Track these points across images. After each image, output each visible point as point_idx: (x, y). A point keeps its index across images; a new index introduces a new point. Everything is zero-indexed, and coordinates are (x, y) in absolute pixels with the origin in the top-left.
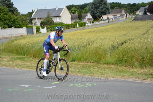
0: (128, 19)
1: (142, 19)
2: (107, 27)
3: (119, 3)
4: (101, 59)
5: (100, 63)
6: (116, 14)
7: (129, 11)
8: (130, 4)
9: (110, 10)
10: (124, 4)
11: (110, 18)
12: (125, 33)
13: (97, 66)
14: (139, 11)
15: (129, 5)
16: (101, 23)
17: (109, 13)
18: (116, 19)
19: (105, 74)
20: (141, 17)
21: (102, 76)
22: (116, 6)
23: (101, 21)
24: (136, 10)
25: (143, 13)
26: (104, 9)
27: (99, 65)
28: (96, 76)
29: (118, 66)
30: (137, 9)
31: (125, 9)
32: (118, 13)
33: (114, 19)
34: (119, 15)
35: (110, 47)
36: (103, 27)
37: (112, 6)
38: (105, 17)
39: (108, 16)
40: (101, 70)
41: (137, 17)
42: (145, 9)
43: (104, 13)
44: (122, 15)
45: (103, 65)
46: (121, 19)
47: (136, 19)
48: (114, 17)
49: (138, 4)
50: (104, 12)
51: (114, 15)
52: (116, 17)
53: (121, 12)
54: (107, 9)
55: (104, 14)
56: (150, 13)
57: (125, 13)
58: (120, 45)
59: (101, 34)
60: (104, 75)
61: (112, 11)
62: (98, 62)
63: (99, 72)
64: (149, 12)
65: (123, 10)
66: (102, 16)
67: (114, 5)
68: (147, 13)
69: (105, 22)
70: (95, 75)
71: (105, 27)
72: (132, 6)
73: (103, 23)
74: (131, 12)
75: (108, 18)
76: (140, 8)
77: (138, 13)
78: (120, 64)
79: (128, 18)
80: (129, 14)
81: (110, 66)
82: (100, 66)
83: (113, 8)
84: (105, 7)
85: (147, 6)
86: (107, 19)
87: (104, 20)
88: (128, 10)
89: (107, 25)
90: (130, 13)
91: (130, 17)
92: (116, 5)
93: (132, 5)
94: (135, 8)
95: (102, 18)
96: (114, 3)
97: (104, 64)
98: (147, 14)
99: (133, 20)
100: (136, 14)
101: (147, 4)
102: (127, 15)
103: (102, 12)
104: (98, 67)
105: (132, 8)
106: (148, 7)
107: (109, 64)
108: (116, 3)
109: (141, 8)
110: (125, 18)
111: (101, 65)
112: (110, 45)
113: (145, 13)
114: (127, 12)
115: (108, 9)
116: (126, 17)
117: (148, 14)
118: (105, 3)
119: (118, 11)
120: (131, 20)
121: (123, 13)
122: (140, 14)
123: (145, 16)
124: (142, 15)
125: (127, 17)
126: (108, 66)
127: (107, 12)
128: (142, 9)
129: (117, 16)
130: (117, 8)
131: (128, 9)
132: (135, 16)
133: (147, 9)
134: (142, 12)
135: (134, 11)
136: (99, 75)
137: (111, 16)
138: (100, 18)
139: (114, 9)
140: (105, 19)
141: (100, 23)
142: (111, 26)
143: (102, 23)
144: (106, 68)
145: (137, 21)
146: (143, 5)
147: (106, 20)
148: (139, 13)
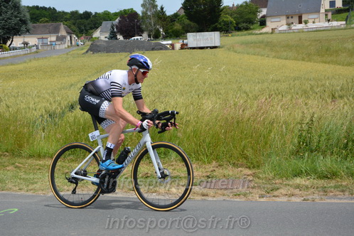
0: (74, 49)
1: (108, 49)
2: (25, 65)
3: (50, 8)
4: (21, 146)
5: (20, 155)
6: (44, 36)
7: (77, 29)
8: (76, 12)
9: (30, 25)
10: (63, 12)
11: (31, 44)
12: (73, 82)
13: (14, 164)
14: (99, 30)
15: (74, 14)
16: (8, 55)
17: (28, 31)
18: (45, 48)
19: (36, 183)
20: (104, 44)
21: (31, 187)
22: (45, 16)
23: (7, 50)
24: (91, 28)
25: (107, 35)
26: (14, 21)
27: (18, 161)
28: (15, 188)
29: (66, 161)
30: (95, 24)
31: (66, 23)
32: (50, 33)
33: (40, 47)
34: (54, 38)
35: (42, 116)
36: (16, 66)
37: (34, 14)
38: (17, 41)
39: (27, 40)
40: (25, 172)
41: (96, 45)
42: (112, 27)
43: (17, 31)
44: (61, 39)
45: (29, 161)
46: (58, 47)
47: (95, 48)
48: (41, 42)
49: (96, 13)
50: (14, 29)
51: (40, 36)
52: (45, 41)
53: (56, 30)
54: (20, 20)
55: (15, 34)
56: (125, 37)
57: (68, 33)
58: (66, 110)
59: (13, 83)
60: (35, 185)
61: (34, 27)
62: (14, 154)
63: (20, 179)
64: (121, 34)
65: (62, 27)
66: (9, 38)
67: (38, 12)
68: (118, 37)
69: (19, 53)
70: (10, 186)
71: (21, 66)
72: (82, 18)
73: (15, 57)
74: (81, 32)
75: (26, 44)
76: (100, 24)
77: (97, 34)
78: (71, 157)
79: (75, 46)
80: (77, 36)
81: (47, 163)
82: (19, 163)
83: (38, 21)
84: (16, 17)
85: (117, 20)
86: (23, 45)
87: (15, 49)
88: (73, 27)
89: (25, 62)
90: (79, 35)
91: (80, 43)
92: (44, 12)
93: (81, 15)
94: (89, 24)
95: (9, 43)
96: (37, 7)
97: (31, 156)
98: (117, 39)
99: (87, 52)
100: (94, 36)
101: (116, 14)
102: (73, 39)
103: (8, 29)
104: (17, 167)
105: (83, 23)
106: (120, 21)
107: (44, 156)
108: (44, 8)
109: (104, 23)
110: (68, 46)
111: (23, 161)
112: (44, 111)
113: (113, 36)
114: (70, 31)
115: (24, 22)
116: (69, 44)
117: (120, 37)
118: (17, 7)
119: (51, 28)
120: (82, 49)
121: (63, 32)
122: (103, 38)
123: (115, 42)
124: (107, 39)
125: (71, 43)
126: (41, 162)
127: (23, 28)
128: (107, 25)
129: (49, 39)
130: (47, 21)
131: (74, 24)
132: (90, 43)
133: (117, 26)
134: (106, 32)
135: (87, 31)
136: (21, 187)
137: (32, 40)
138: (5, 43)
139: (38, 24)
140: (19, 46)
141: (6, 55)
142: (34, 64)
143: (11, 57)
144: (38, 167)
145: (96, 55)
146: (107, 16)
147: (20, 48)
148: (101, 35)
